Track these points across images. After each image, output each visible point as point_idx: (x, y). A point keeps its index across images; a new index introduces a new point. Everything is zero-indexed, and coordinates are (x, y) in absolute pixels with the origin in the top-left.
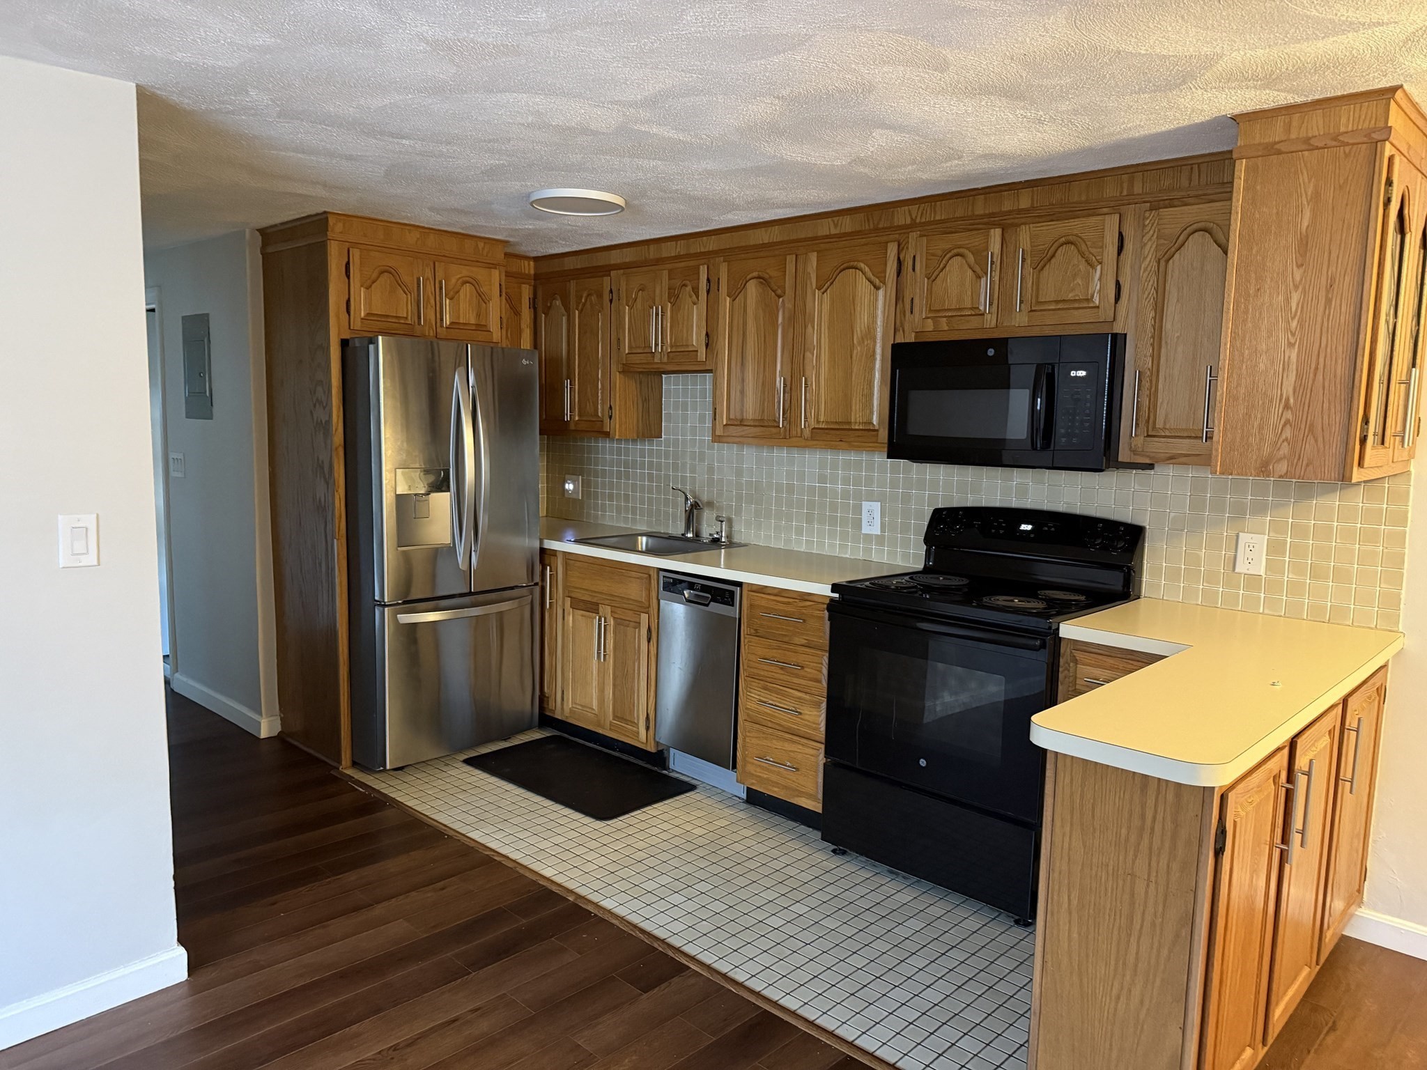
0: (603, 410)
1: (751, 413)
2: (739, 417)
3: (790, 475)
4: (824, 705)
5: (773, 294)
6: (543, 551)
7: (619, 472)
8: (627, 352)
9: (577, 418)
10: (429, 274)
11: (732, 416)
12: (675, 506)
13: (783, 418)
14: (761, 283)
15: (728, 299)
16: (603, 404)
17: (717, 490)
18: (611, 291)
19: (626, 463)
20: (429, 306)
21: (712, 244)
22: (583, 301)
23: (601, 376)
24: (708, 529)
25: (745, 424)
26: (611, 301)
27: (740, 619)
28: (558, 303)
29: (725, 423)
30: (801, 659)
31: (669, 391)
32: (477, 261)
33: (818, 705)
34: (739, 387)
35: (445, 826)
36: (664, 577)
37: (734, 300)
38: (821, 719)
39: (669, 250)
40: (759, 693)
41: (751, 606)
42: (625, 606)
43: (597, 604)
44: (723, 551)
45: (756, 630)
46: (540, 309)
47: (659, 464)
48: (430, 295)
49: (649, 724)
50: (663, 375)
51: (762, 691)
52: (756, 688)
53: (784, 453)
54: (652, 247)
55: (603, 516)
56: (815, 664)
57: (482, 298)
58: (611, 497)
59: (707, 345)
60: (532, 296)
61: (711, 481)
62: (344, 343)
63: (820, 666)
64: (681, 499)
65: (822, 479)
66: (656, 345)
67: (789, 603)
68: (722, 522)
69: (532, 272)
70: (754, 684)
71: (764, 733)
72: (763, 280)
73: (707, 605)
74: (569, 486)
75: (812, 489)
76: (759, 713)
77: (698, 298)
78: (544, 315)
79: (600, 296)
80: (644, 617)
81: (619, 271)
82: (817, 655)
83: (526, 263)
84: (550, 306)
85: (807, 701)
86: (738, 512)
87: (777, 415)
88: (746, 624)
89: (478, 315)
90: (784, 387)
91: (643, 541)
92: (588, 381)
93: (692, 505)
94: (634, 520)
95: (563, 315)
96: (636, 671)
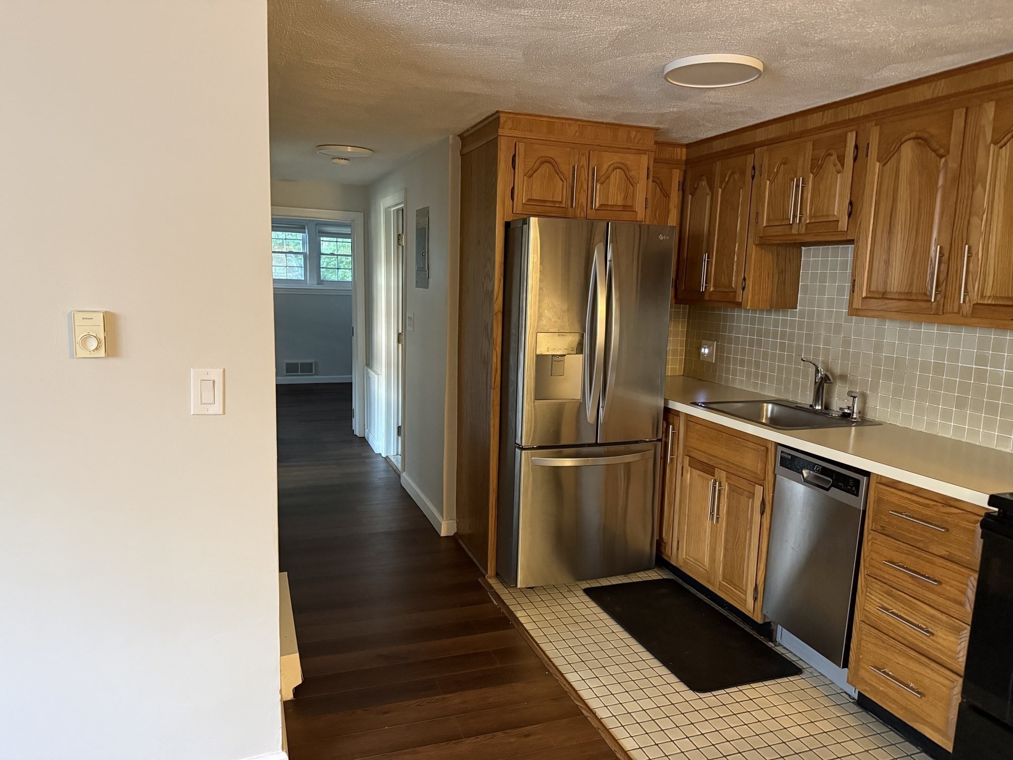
0: (737, 282)
1: (896, 286)
2: (881, 289)
3: (939, 353)
4: (966, 633)
5: (933, 154)
6: (667, 411)
7: (751, 340)
8: (764, 225)
9: (712, 289)
10: (584, 162)
11: (873, 289)
12: (806, 375)
13: (936, 291)
14: (919, 144)
15: (878, 164)
16: (737, 276)
17: (852, 363)
18: (754, 168)
19: (759, 330)
20: (582, 190)
21: (863, 109)
22: (727, 179)
23: (738, 249)
24: (839, 402)
25: (888, 297)
26: (753, 177)
27: (864, 512)
28: (704, 183)
29: (864, 296)
30: (938, 573)
31: (807, 263)
32: (629, 149)
33: (957, 631)
34: (884, 257)
35: (549, 659)
36: (782, 452)
37: (884, 165)
38: (959, 648)
39: (815, 121)
40: (881, 597)
41: (879, 501)
42: (740, 474)
43: (714, 468)
44: (853, 428)
45: (881, 526)
46: (688, 191)
47: (792, 335)
48: (583, 180)
49: (757, 594)
50: (803, 248)
51: (885, 595)
52: (879, 592)
53: (934, 330)
54: (797, 121)
55: (734, 380)
56: (956, 583)
57: (630, 181)
58: (742, 362)
59: (850, 215)
60: (681, 180)
61: (845, 354)
62: (507, 225)
63: (965, 586)
64: (812, 370)
65: (981, 360)
66: (795, 216)
67: (927, 506)
68: (855, 397)
69: (684, 158)
70: (876, 586)
71: (883, 642)
72: (922, 141)
73: (827, 490)
74: (705, 351)
75: (966, 372)
76: (879, 618)
77: (843, 166)
78: (690, 196)
79: (743, 173)
80: (759, 489)
81: (763, 148)
82: (961, 574)
83: (679, 150)
84: (697, 188)
85: (942, 621)
86: (875, 388)
87: (929, 288)
88: (871, 518)
89: (625, 198)
90: (940, 257)
91: (769, 408)
92: (725, 254)
93: (821, 378)
94: (763, 387)
95: (708, 194)
96: (747, 541)
